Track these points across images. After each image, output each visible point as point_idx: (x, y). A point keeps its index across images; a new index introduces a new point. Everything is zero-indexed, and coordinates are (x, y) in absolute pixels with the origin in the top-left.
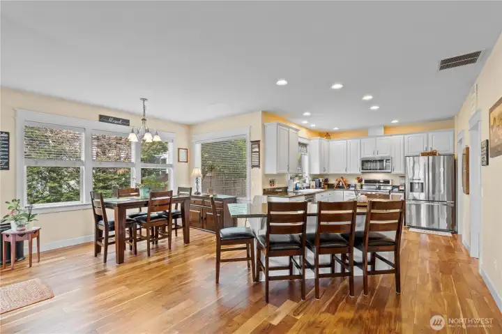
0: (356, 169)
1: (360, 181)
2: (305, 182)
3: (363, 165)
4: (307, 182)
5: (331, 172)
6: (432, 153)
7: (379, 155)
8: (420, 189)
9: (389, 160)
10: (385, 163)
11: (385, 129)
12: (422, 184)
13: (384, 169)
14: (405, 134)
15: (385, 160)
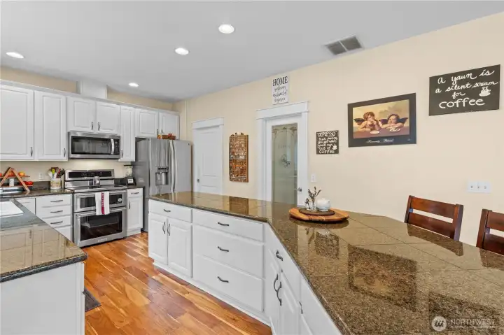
0: (57, 151)
1: (61, 174)
6: (171, 137)
7: (102, 131)
8: (163, 181)
9: (117, 141)
10: (113, 144)
11: (108, 92)
12: (166, 174)
13: (112, 153)
14: (136, 107)
15: (112, 140)
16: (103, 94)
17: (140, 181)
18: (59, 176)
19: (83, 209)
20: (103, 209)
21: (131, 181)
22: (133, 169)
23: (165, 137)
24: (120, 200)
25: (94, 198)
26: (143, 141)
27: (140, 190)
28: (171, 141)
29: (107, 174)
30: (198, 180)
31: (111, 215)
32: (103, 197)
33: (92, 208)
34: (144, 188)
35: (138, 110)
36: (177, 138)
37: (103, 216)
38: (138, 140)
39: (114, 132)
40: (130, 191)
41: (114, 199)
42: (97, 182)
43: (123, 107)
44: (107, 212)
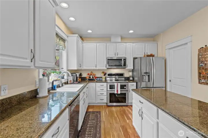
0: (103, 65)
1: (105, 74)
2: (63, 78)
3: (108, 63)
4: (65, 77)
5: (84, 68)
6: (152, 56)
7: (119, 56)
8: (147, 80)
9: (125, 60)
10: (123, 62)
11: (121, 38)
12: (149, 76)
13: (123, 65)
14: (133, 43)
15: (123, 60)
16: (119, 40)
17: (136, 79)
18: (104, 75)
19: (110, 90)
20: (117, 91)
21: (131, 79)
22: (133, 73)
23: (148, 56)
24: (125, 87)
25: (114, 85)
26: (136, 59)
27: (135, 84)
28: (151, 58)
29: (122, 75)
30: (170, 81)
31: (121, 94)
32: (117, 85)
33: (113, 90)
34: (137, 83)
35: (134, 44)
36: (156, 56)
37: (117, 94)
38: (135, 59)
39: (124, 56)
40: (130, 84)
41: (122, 87)
42: (117, 78)
43: (127, 44)
44: (119, 93)
